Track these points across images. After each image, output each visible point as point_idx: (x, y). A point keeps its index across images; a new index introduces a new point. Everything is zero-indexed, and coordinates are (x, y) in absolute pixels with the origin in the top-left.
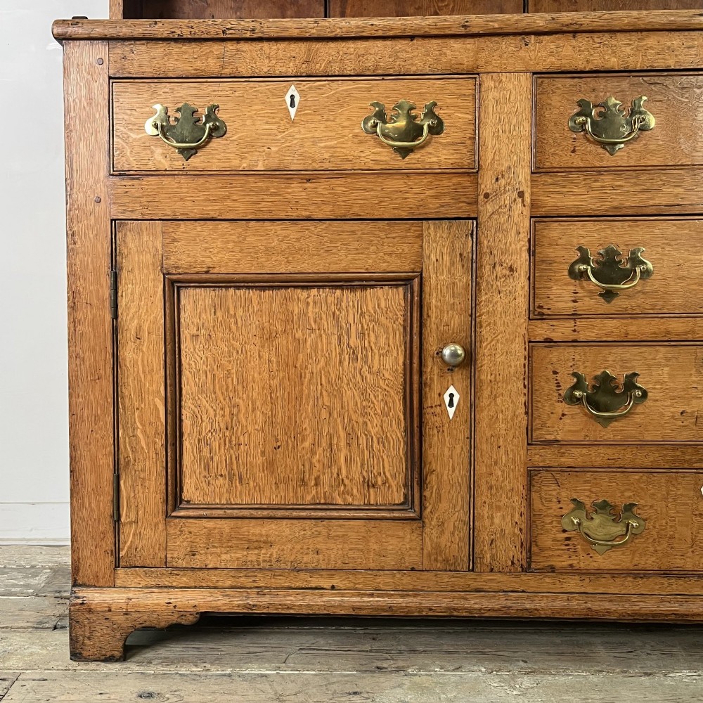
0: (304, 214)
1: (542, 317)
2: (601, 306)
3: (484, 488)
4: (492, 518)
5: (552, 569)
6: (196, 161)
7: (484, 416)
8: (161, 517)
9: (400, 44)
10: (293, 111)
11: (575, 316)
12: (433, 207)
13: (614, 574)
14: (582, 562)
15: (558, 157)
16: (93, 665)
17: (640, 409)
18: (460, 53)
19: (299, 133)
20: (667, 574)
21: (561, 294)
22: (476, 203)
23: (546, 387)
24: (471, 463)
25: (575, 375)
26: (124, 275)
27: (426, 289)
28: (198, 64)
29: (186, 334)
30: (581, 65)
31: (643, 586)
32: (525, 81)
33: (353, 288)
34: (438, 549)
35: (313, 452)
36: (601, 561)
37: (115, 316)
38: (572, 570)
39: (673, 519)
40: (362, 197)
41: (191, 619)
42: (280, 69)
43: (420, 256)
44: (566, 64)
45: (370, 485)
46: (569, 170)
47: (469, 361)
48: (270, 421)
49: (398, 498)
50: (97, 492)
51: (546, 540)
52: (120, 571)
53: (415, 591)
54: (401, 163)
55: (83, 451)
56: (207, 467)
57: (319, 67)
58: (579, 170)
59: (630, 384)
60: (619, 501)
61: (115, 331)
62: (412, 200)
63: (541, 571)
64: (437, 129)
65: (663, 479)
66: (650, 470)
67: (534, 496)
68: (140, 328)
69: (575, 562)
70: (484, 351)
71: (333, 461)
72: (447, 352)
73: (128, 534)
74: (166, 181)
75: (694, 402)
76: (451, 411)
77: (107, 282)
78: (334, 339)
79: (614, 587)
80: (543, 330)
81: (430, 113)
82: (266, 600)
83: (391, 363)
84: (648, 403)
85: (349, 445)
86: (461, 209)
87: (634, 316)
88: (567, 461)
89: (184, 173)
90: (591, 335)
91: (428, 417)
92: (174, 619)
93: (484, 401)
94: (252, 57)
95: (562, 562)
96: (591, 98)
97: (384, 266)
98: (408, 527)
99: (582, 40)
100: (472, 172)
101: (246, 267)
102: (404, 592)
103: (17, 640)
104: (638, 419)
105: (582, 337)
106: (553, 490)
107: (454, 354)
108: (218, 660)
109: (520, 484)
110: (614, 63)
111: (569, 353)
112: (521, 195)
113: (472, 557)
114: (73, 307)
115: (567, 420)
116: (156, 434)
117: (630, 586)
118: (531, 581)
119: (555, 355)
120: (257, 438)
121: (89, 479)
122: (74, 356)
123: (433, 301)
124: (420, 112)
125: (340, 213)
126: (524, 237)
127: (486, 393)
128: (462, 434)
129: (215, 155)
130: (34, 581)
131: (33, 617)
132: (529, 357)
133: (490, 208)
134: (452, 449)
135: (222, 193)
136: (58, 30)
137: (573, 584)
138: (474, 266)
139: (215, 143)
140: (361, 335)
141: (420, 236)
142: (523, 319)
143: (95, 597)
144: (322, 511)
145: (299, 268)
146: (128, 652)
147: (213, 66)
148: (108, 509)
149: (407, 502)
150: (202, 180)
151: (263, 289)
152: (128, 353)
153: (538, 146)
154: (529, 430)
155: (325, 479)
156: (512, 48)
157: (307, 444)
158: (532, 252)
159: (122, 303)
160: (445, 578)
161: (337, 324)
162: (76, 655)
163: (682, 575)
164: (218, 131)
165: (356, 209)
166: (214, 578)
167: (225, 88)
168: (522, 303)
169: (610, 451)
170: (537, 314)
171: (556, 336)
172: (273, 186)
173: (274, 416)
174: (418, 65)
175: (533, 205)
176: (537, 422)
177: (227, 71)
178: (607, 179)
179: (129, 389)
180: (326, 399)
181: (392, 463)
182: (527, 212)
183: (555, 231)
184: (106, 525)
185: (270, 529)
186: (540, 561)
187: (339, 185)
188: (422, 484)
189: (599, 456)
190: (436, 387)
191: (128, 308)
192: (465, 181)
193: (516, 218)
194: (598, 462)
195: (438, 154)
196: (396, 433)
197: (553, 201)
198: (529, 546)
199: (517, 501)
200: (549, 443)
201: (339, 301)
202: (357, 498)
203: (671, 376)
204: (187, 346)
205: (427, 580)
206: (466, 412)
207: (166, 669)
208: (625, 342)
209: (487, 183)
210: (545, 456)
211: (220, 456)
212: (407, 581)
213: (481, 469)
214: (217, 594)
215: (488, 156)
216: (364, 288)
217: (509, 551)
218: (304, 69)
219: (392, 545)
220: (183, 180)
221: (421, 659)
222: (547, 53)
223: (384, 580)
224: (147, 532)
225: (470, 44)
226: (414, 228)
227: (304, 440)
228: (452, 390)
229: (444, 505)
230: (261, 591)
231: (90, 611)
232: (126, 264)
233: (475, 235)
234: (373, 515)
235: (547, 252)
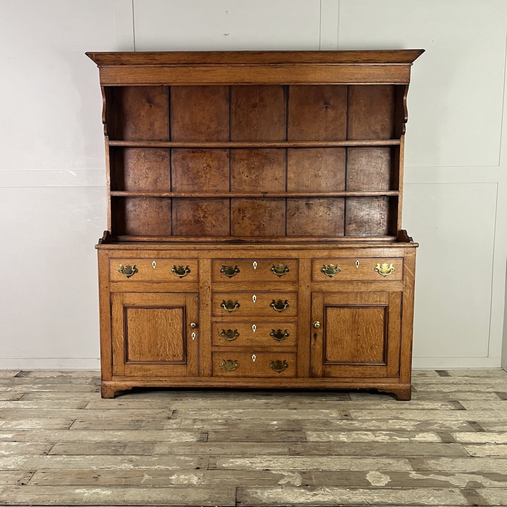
0: (157, 291)
1: (214, 316)
2: (229, 314)
3: (201, 356)
4: (203, 364)
5: (218, 376)
6: (130, 278)
7: (201, 339)
8: (123, 364)
9: (180, 251)
10: (154, 267)
11: (222, 316)
12: (188, 290)
13: (232, 377)
14: (225, 374)
15: (218, 279)
16: (107, 399)
17: (238, 338)
18: (194, 254)
19: (156, 272)
20: (244, 377)
21: (218, 311)
22: (198, 289)
23: (216, 333)
24: (198, 351)
25: (223, 330)
26: (113, 305)
27: (187, 309)
28: (131, 255)
29: (129, 320)
30: (223, 257)
31: (239, 380)
32: (210, 260)
33: (169, 309)
34: (190, 371)
35: (160, 348)
36: (229, 374)
37: (111, 315)
38: (222, 376)
39: (246, 364)
40: (172, 287)
41: (131, 388)
42: (151, 256)
43: (186, 302)
44: (218, 257)
45: (174, 356)
46: (220, 282)
47: (197, 326)
48: (150, 341)
49: (181, 359)
50: (107, 358)
51: (216, 369)
52: (113, 377)
53: (185, 381)
54: (180, 279)
55: (103, 348)
56: (134, 352)
57: (160, 256)
58: (223, 282)
59: (236, 331)
60: (233, 359)
61: (111, 319)
62: (183, 288)
63: (215, 376)
64: (189, 271)
65: (243, 354)
66: (240, 352)
67: (213, 358)
68: (117, 318)
69: (223, 374)
70: (201, 324)
71: (165, 350)
72: (192, 324)
73: (115, 368)
74: (124, 283)
75: (250, 336)
76: (193, 338)
77: (109, 307)
78: (165, 321)
79: (232, 380)
80: (214, 319)
81: (187, 268)
82: (149, 384)
83: (179, 326)
84: (240, 336)
85: (169, 346)
86: (196, 290)
87: (236, 316)
88: (220, 350)
89: (128, 281)
90: (226, 320)
91: (188, 340)
92: (127, 388)
93: (201, 336)
94: (144, 254)
95: (220, 374)
96: (225, 265)
97: (177, 304)
98: (183, 366)
99: (222, 252)
100: (198, 282)
101: (143, 304)
102: (182, 382)
103: (87, 394)
104: (237, 340)
105: (224, 321)
106: (218, 357)
107: (193, 325)
108: (137, 398)
109: (210, 356)
110: (231, 257)
111: (221, 324)
112: (209, 287)
113: (199, 373)
114: (101, 313)
115: (221, 341)
116: (122, 344)
117: (236, 379)
118: (213, 379)
119: (218, 325)
120: (147, 345)
121: (105, 354)
122: (101, 325)
123: (189, 312)
124: (185, 268)
125: (166, 291)
126: (210, 297)
127: (202, 333)
128: (196, 343)
129: (135, 277)
130: (88, 381)
131: (90, 390)
132: (212, 326)
133: (202, 290)
134: (193, 348)
135: (137, 286)
136: (97, 246)
137: (223, 379)
138: (198, 304)
139: (135, 274)
140: (172, 320)
141: (185, 297)
142: (210, 317)
143: (107, 383)
144: (163, 362)
145: (157, 304)
146: (115, 397)
147: (135, 255)
148: (110, 362)
149: (183, 360)
150: (132, 283)
151: (147, 309)
152: (114, 324)
153: (212, 277)
154: (212, 343)
155: (163, 355)
156: (206, 253)
157: (159, 346)
158: (212, 301)
159: (113, 312)
160: (192, 378)
161: (166, 317)
162: (103, 397)
163: (248, 377)
164: (136, 271)
165: (170, 290)
166: (136, 378)
167: (138, 261)
168: (210, 313)
169: (231, 348)
170: (213, 315)
171: (218, 321)
172: (150, 284)
173: (151, 339)
174: (184, 256)
175: (212, 290)
176: (214, 341)
177: (138, 257)
178: (229, 284)
179: (115, 333)
180: (163, 335)
181: (180, 351)
182: (210, 291)
183: (217, 296)
184: (110, 366)
185: (150, 367)
186: (215, 374)
187: (166, 284)
188: (187, 355)
189: (228, 349)
190: (190, 333)
191: (114, 313)
192: (196, 284)
193: (208, 293)
194: (228, 350)
195: (190, 277)
196: (181, 343)
197: (216, 289)
198: (212, 370)
199: (209, 360)
200: (216, 346)
201: (166, 312)
202: (171, 359)
203: (245, 331)
204: (129, 322)
205: (188, 378)
206: (197, 339)
207: (124, 400)
208: (234, 322)
209: (201, 285)
210: (216, 349)
211: (137, 349)
212: (183, 379)
213: (201, 352)
214: (137, 382)
215: (201, 277)
216: (172, 309)
217: (208, 372)
218: (157, 257)
219: (180, 370)
220: (128, 283)
221: (187, 398)
222: (214, 254)
223: (177, 379)
224: (120, 368)
225: (197, 252)
226: (184, 295)
227: (158, 345)
228: (193, 333)
229: (192, 361)
230: (148, 382)
231: (106, 386)
232: (114, 303)
233: (198, 297)
234: (175, 363)
235: (215, 301)
